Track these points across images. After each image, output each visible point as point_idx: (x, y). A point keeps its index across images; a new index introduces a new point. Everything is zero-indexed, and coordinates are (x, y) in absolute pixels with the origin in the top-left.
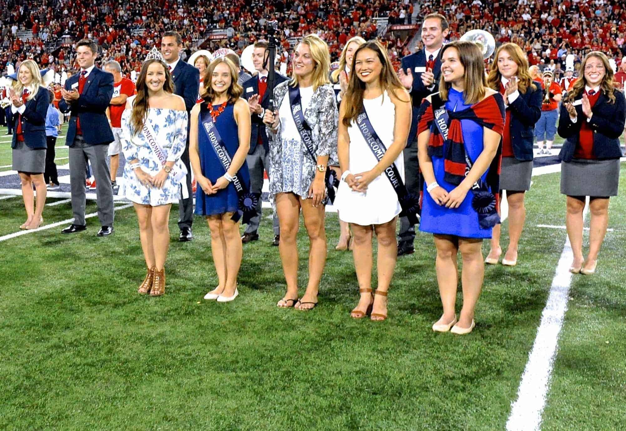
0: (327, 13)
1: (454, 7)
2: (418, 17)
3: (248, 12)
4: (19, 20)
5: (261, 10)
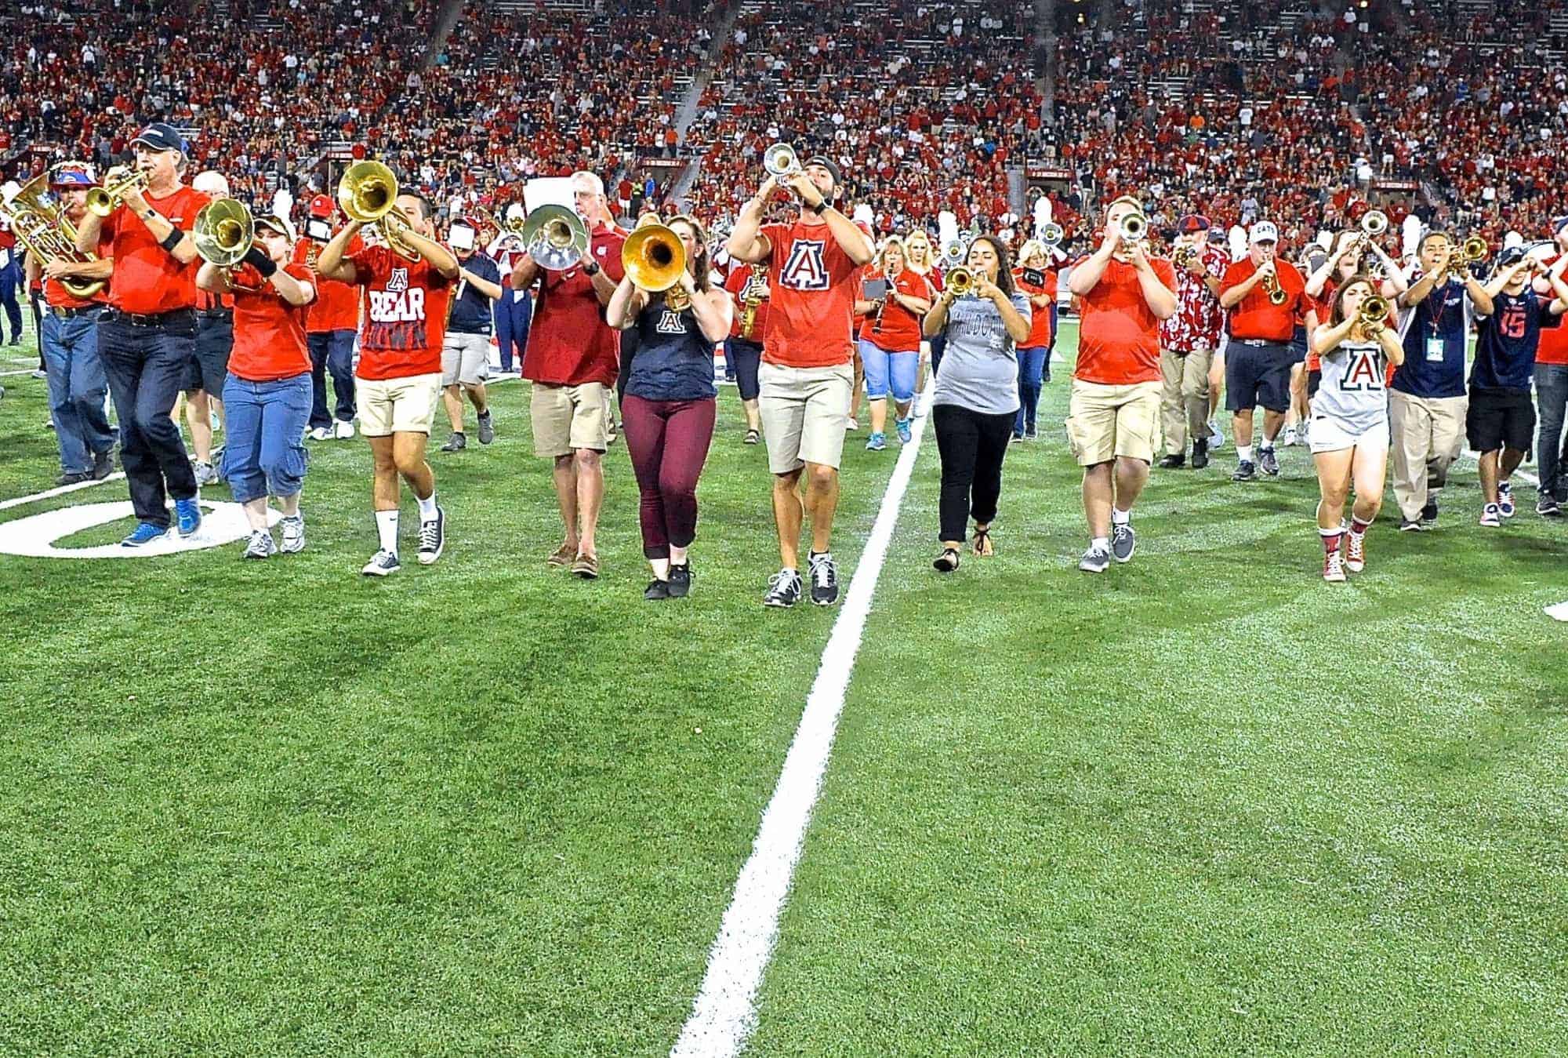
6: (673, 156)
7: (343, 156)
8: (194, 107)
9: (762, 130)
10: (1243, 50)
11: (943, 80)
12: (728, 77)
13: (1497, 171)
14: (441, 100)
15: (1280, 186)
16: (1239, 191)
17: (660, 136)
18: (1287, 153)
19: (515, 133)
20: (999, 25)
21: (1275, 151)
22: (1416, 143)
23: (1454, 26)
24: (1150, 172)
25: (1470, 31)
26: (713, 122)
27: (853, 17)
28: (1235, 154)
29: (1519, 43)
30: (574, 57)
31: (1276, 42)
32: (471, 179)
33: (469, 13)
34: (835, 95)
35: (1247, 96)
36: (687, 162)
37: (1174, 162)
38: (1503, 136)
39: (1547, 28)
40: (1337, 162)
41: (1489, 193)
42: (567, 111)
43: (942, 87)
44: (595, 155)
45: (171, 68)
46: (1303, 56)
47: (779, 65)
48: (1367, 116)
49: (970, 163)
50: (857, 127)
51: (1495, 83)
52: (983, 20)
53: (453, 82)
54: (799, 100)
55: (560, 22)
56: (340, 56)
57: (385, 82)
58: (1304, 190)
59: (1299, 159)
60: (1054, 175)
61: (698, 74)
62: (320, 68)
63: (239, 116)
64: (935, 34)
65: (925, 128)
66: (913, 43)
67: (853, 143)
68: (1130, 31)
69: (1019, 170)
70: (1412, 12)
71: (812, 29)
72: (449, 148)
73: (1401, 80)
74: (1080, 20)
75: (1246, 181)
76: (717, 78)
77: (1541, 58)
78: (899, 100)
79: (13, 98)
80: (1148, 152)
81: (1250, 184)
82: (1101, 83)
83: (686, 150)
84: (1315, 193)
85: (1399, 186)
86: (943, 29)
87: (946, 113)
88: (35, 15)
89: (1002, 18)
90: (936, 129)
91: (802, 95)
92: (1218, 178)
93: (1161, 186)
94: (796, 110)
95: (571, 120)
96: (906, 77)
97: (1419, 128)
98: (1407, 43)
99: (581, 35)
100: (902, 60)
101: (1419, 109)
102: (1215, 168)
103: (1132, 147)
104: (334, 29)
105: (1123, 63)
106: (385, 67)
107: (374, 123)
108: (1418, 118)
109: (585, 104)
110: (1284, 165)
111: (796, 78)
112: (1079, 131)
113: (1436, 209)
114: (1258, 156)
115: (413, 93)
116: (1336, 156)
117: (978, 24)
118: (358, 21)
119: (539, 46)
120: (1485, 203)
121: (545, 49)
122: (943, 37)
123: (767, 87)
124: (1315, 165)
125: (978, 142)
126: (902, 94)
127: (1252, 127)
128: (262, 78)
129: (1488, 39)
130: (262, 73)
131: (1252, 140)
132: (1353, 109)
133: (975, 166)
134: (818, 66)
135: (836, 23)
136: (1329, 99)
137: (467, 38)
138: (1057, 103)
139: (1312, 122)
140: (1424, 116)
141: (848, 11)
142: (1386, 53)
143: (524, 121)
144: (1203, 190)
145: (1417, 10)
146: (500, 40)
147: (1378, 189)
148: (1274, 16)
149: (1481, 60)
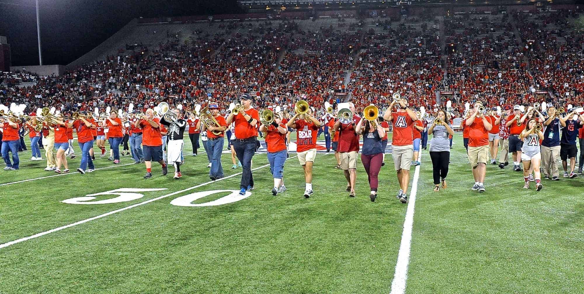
0: (306, 86)
1: (362, 86)
2: (347, 89)
3: (267, 83)
4: (140, 81)
5: (274, 83)
6: (344, 92)
7: (254, 95)
8: (213, 83)
9: (368, 84)
10: (498, 57)
11: (417, 69)
12: (358, 70)
13: (569, 88)
14: (280, 79)
15: (510, 94)
16: (499, 96)
17: (340, 87)
18: (512, 85)
19: (301, 87)
20: (431, 53)
21: (508, 85)
22: (547, 81)
23: (556, 49)
24: (474, 91)
25: (560, 50)
26: (354, 82)
27: (391, 53)
28: (497, 86)
29: (574, 53)
30: (316, 66)
31: (508, 54)
32: (289, 100)
33: (287, 55)
34: (387, 74)
35: (500, 70)
36: (348, 93)
37: (481, 89)
38: (571, 78)
39: (581, 48)
40: (525, 87)
41: (567, 94)
42: (315, 81)
43: (417, 70)
44: (323, 92)
45: (206, 73)
46: (515, 58)
47: (372, 66)
48: (533, 74)
49: (425, 91)
50: (394, 82)
51: (567, 64)
52: (427, 52)
53: (283, 74)
54: (378, 76)
55: (311, 57)
56: (252, 68)
57: (264, 75)
58: (517, 95)
59: (515, 86)
60: (448, 93)
61: (350, 69)
62: (246, 72)
63: (225, 85)
64: (414, 56)
65: (412, 82)
66: (408, 59)
67: (393, 87)
68: (467, 53)
69: (438, 92)
70: (544, 45)
71: (380, 56)
72: (282, 92)
73: (542, 63)
74: (453, 51)
75: (501, 93)
76: (355, 70)
77: (580, 57)
78: (405, 74)
79: (163, 83)
80: (473, 86)
81: (502, 94)
82: (460, 68)
83: (347, 90)
84: (520, 95)
85: (543, 93)
86: (416, 55)
87: (418, 77)
88: (168, 60)
89: (432, 51)
90: (415, 82)
91: (378, 74)
92: (493, 93)
93: (477, 95)
94: (377, 78)
95: (316, 83)
96: (407, 68)
97: (547, 77)
98: (543, 54)
99: (317, 60)
100: (405, 64)
101: (547, 72)
102: (492, 89)
103: (469, 85)
104: (250, 60)
105: (466, 62)
106: (264, 71)
107: (262, 86)
108: (547, 74)
109: (319, 79)
110: (511, 88)
111: (376, 69)
112: (454, 81)
113: (553, 99)
114: (504, 86)
115: (272, 78)
116: (525, 85)
117: (425, 53)
118: (256, 59)
119: (306, 63)
120: (566, 96)
121: (308, 64)
122: (416, 57)
123: (369, 72)
124: (519, 88)
125: (427, 85)
126: (406, 73)
127: (502, 78)
128: (231, 75)
129: (565, 52)
130: (231, 74)
131: (502, 82)
132: (529, 73)
133: (426, 92)
134: (382, 66)
135: (387, 54)
136: (522, 70)
137: (286, 62)
138: (448, 74)
139: (518, 76)
140: (549, 73)
141: (390, 51)
142: (538, 57)
143: (303, 84)
144: (489, 96)
145: (545, 44)
146: (295, 62)
147: (537, 94)
148: (507, 48)
149: (563, 57)
